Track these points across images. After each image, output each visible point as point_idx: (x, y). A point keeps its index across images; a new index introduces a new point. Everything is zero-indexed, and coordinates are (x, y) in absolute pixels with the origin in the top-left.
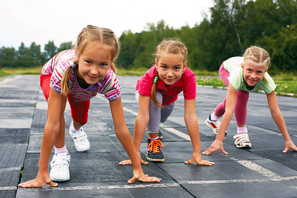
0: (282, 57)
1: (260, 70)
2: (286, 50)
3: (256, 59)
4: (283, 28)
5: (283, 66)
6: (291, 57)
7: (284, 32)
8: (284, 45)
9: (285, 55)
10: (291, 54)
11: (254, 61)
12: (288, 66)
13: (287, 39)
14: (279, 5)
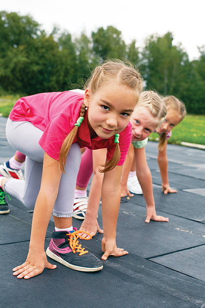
0: (8, 78)
1: (150, 128)
2: (13, 71)
3: (154, 111)
4: (11, 48)
5: (9, 88)
6: (18, 79)
7: (11, 51)
8: (12, 65)
9: (11, 76)
10: (18, 75)
11: (151, 112)
12: (14, 88)
13: (15, 60)
14: (9, 23)
